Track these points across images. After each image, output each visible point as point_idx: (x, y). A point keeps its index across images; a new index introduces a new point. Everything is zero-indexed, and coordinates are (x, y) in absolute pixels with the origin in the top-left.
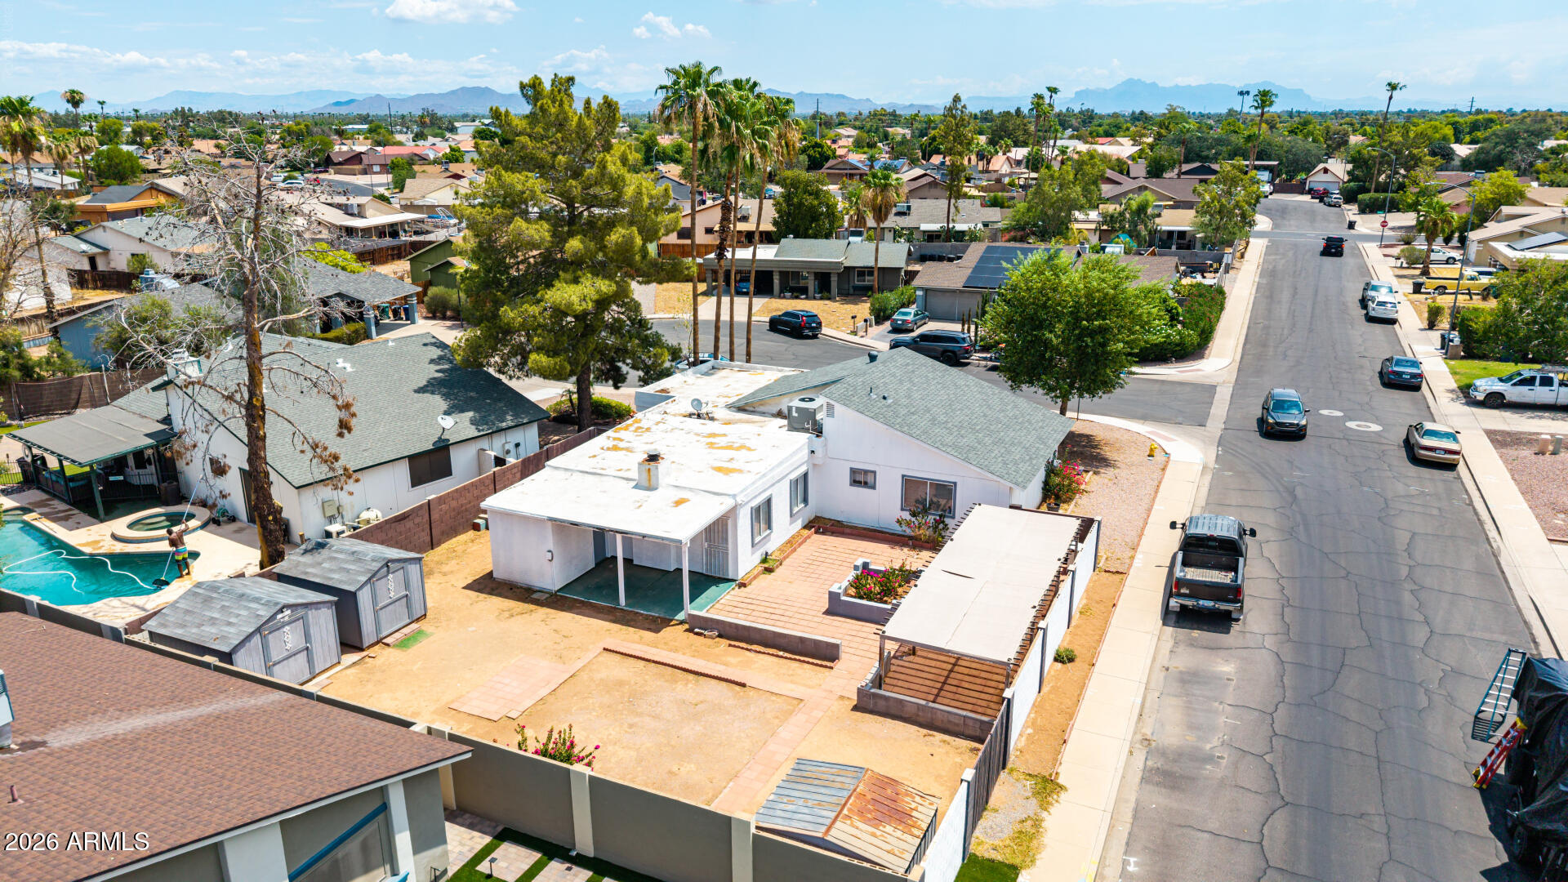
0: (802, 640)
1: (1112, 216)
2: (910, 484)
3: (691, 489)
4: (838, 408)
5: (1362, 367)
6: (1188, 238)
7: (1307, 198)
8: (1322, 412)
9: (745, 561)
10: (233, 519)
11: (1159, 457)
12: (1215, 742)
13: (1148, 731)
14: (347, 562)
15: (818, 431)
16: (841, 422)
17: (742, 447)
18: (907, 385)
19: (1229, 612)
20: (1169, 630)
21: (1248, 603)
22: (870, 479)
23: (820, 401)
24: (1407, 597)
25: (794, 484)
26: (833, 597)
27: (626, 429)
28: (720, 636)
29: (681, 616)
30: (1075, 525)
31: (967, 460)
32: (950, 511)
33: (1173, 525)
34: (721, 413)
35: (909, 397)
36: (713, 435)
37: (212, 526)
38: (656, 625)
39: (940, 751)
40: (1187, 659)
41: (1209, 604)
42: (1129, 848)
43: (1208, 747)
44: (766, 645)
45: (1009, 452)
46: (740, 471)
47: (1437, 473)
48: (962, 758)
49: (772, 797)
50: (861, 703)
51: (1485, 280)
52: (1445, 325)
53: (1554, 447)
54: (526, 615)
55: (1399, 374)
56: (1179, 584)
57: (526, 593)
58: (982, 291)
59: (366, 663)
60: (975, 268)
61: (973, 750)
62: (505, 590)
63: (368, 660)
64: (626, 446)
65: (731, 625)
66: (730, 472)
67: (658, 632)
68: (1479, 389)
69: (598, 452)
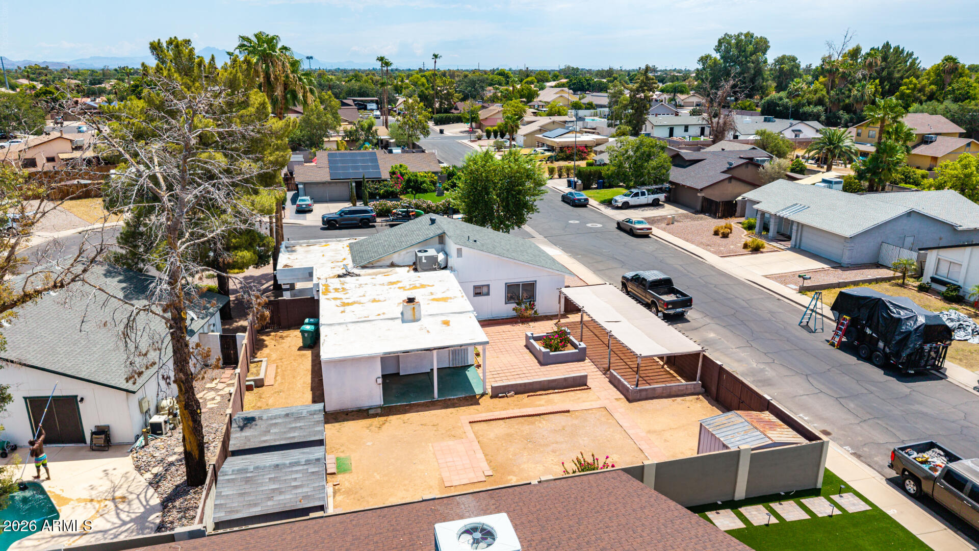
0: (565, 379)
1: (350, 132)
2: (510, 288)
3: (442, 314)
4: (466, 251)
6: (384, 143)
8: (570, 222)
10: (14, 448)
12: (754, 363)
14: (290, 423)
16: (467, 259)
17: (423, 285)
22: (486, 290)
26: (546, 355)
28: (516, 394)
29: (477, 392)
31: (537, 268)
32: (533, 297)
36: (393, 283)
43: (755, 366)
44: (545, 390)
46: (450, 298)
48: (699, 405)
49: (722, 439)
50: (630, 398)
51: (548, 154)
52: (556, 176)
53: (671, 221)
54: (387, 424)
55: (579, 200)
56: (667, 304)
57: (362, 413)
58: (344, 181)
59: (339, 490)
60: (330, 168)
61: (697, 399)
62: (344, 416)
63: (337, 487)
64: (350, 301)
65: (520, 385)
66: (445, 299)
67: (479, 404)
68: (616, 201)
69: (341, 309)
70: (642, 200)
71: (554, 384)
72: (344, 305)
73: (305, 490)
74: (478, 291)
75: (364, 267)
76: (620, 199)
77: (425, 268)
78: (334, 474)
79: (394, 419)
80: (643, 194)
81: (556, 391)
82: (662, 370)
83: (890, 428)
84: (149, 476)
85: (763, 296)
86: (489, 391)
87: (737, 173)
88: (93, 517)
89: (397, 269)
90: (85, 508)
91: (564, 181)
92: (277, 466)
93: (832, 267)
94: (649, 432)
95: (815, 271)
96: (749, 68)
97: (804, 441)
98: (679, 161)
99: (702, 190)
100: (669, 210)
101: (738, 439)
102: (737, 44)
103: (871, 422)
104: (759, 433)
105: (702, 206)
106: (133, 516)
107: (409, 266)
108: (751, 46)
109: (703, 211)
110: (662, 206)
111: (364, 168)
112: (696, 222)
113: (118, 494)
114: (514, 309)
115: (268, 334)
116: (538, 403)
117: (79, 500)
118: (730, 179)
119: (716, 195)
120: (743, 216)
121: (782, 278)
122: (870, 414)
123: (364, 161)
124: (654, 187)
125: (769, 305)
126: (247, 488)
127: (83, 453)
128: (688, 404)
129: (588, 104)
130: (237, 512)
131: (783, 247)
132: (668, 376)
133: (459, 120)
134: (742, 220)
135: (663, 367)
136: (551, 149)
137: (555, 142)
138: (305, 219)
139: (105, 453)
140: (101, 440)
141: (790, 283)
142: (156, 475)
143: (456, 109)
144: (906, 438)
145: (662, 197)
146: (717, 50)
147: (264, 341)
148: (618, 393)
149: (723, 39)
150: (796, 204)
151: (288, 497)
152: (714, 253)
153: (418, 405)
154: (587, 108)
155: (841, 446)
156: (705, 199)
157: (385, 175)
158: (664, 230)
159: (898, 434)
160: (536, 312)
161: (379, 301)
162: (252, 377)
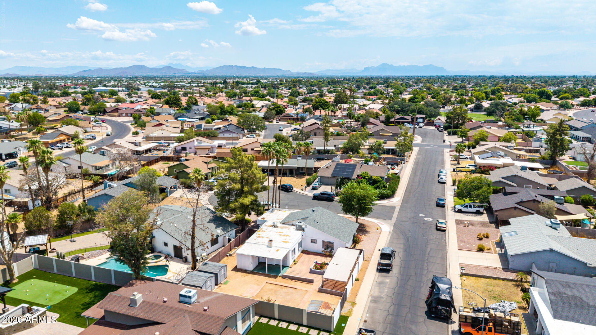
0: (306, 279)
2: (324, 242)
3: (280, 247)
4: (308, 226)
5: (433, 200)
7: (433, 128)
8: (420, 215)
9: (291, 262)
11: (379, 230)
12: (384, 294)
13: (372, 293)
14: (214, 267)
15: (303, 230)
16: (309, 229)
17: (287, 236)
18: (322, 218)
19: (389, 269)
20: (378, 273)
21: (393, 267)
22: (315, 241)
23: (303, 223)
24: (425, 264)
25: (299, 243)
26: (311, 269)
27: (260, 231)
28: (289, 279)
29: (280, 275)
30: (359, 251)
31: (336, 237)
32: (333, 248)
33: (379, 250)
34: (279, 225)
35: (322, 221)
36: (280, 232)
38: (275, 277)
39: (334, 299)
40: (380, 279)
41: (385, 267)
42: (367, 313)
43: (382, 295)
44: (298, 280)
45: (345, 234)
46: (289, 242)
47: (441, 232)
50: (319, 291)
51: (472, 168)
53: (470, 225)
54: (247, 276)
55: (439, 203)
56: (379, 264)
57: (245, 271)
58: (336, 178)
59: (220, 288)
60: (334, 171)
62: (240, 271)
64: (261, 236)
65: (291, 276)
66: (286, 242)
67: (276, 279)
68: (457, 207)
69: (256, 238)
70: (469, 210)
72: (259, 237)
73: (200, 282)
74: (312, 241)
75: (283, 224)
78: (222, 284)
79: (251, 275)
80: (471, 207)
81: (302, 282)
84: (188, 271)
86: (282, 276)
88: (172, 276)
89: (292, 227)
90: (172, 274)
95: (490, 268)
99: (496, 211)
100: (481, 218)
101: (312, 308)
104: (319, 308)
105: (496, 220)
106: (178, 279)
107: (296, 227)
109: (496, 222)
110: (482, 214)
111: (348, 172)
112: (482, 228)
113: (179, 273)
114: (323, 251)
116: (292, 283)
117: (172, 272)
118: (515, 208)
119: (501, 215)
123: (349, 169)
124: (478, 204)
126: (191, 278)
127: (181, 262)
131: (499, 252)
138: (311, 193)
139: (185, 263)
140: (184, 260)
148: (318, 288)
150: (516, 231)
151: (196, 282)
152: (459, 247)
153: (261, 274)
155: (363, 326)
156: (496, 217)
157: (355, 176)
162: (230, 253)
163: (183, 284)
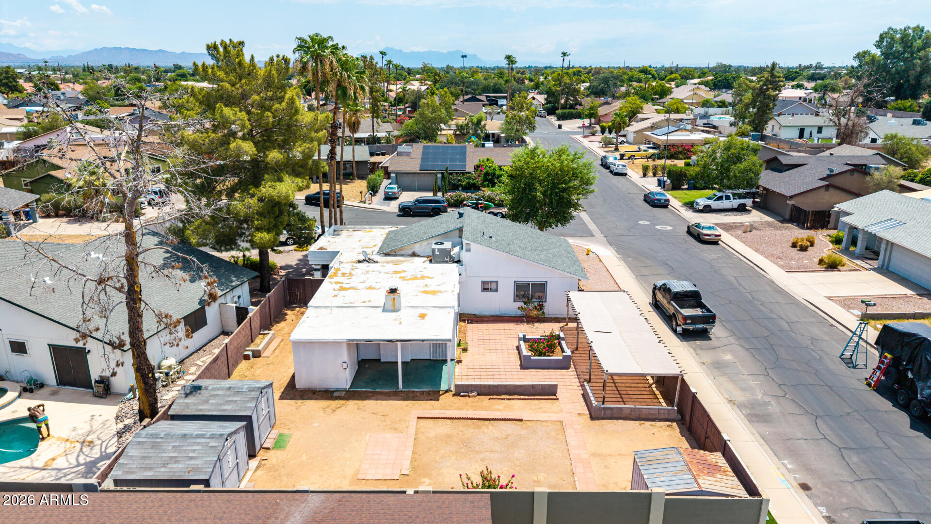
0: (533, 386)
1: (462, 126)
2: (519, 286)
3: (423, 307)
4: (473, 245)
5: (635, 199)
6: (496, 137)
8: (640, 222)
10: (42, 386)
11: (592, 255)
12: (760, 394)
13: (728, 397)
14: (229, 396)
16: (475, 254)
17: (423, 278)
20: (683, 343)
22: (493, 286)
24: (762, 308)
26: (526, 358)
27: (335, 275)
28: (478, 395)
29: (443, 387)
31: (554, 267)
32: (543, 298)
34: (378, 258)
36: (397, 272)
37: (27, 394)
40: (707, 357)
41: (701, 326)
42: (778, 457)
43: (759, 397)
44: (510, 394)
45: (563, 260)
46: (438, 292)
47: (714, 247)
48: (668, 432)
49: (645, 476)
50: (593, 414)
51: (651, 151)
52: (651, 174)
53: (750, 229)
54: (343, 408)
55: (659, 200)
56: (685, 318)
57: (327, 394)
58: (432, 172)
59: (264, 465)
60: (422, 159)
61: (669, 426)
62: (310, 395)
63: (263, 462)
64: (348, 286)
65: (485, 386)
66: (434, 293)
67: (438, 400)
68: (697, 204)
69: (336, 293)
70: (726, 204)
71: (520, 390)
72: (342, 289)
73: (197, 462)
74: (486, 286)
75: (387, 255)
76: (702, 202)
77: (438, 260)
78: (268, 449)
79: (352, 404)
80: (728, 198)
81: (522, 397)
82: (648, 389)
83: (889, 494)
84: (121, 425)
85: (813, 320)
86: (453, 388)
87: (836, 181)
88: (60, 455)
89: (416, 258)
90: (58, 446)
91: (655, 180)
92: (185, 435)
93: (918, 295)
94: (594, 455)
95: (894, 297)
96: (914, 65)
97: (743, 494)
98: (775, 165)
99: (791, 197)
100: (756, 216)
101: (662, 479)
102: (902, 39)
103: (870, 482)
104: (690, 476)
105: (791, 215)
106: (88, 459)
107: (428, 257)
108: (919, 41)
109: (791, 220)
110: (749, 211)
111: (452, 160)
112: (778, 232)
113: (89, 439)
114: (519, 308)
115: (292, 309)
116: (497, 407)
117: (59, 439)
118: (827, 187)
119: (808, 204)
120: (835, 228)
121: (846, 302)
122: (874, 473)
123: (453, 154)
124: (741, 191)
125: (816, 331)
126: (151, 452)
127: (90, 397)
128: (655, 430)
129: (721, 102)
130: (133, 473)
131: (867, 266)
132: (651, 396)
133: (579, 116)
134: (834, 233)
135: (650, 386)
136: (656, 146)
137: (660, 140)
138: (389, 205)
139: (103, 400)
140: (100, 388)
141: (855, 308)
142: (125, 426)
143: (581, 105)
144: (904, 509)
145: (749, 202)
146: (878, 46)
147: (286, 314)
148: (585, 407)
149: (886, 33)
150: (892, 219)
151: (180, 466)
152: (781, 267)
153: (381, 393)
154: (719, 107)
155: (816, 505)
156: (795, 208)
157: (470, 168)
158: (737, 237)
159: (898, 502)
160: (543, 313)
161: (374, 288)
162: (252, 347)
163: (117, 482)
